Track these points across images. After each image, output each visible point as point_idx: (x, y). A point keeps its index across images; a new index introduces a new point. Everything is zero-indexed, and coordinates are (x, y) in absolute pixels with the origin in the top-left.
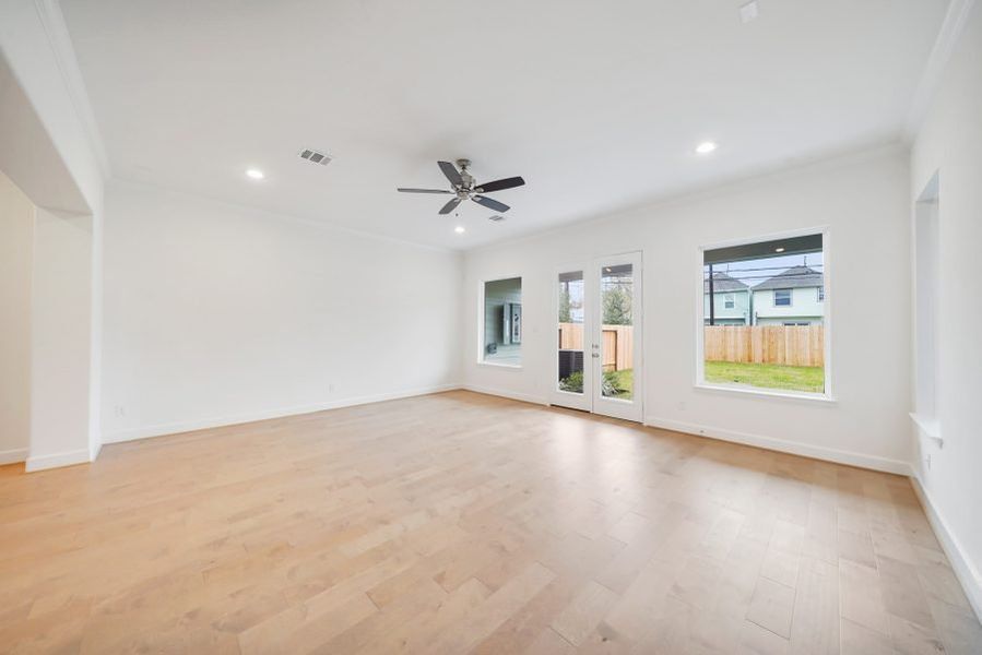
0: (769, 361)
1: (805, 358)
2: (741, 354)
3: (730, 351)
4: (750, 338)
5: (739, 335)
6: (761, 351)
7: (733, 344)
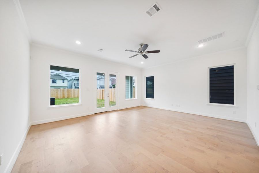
0: (68, 97)
1: (76, 96)
2: (62, 96)
3: (59, 96)
4: (64, 92)
5: (61, 91)
6: (67, 95)
7: (59, 94)
